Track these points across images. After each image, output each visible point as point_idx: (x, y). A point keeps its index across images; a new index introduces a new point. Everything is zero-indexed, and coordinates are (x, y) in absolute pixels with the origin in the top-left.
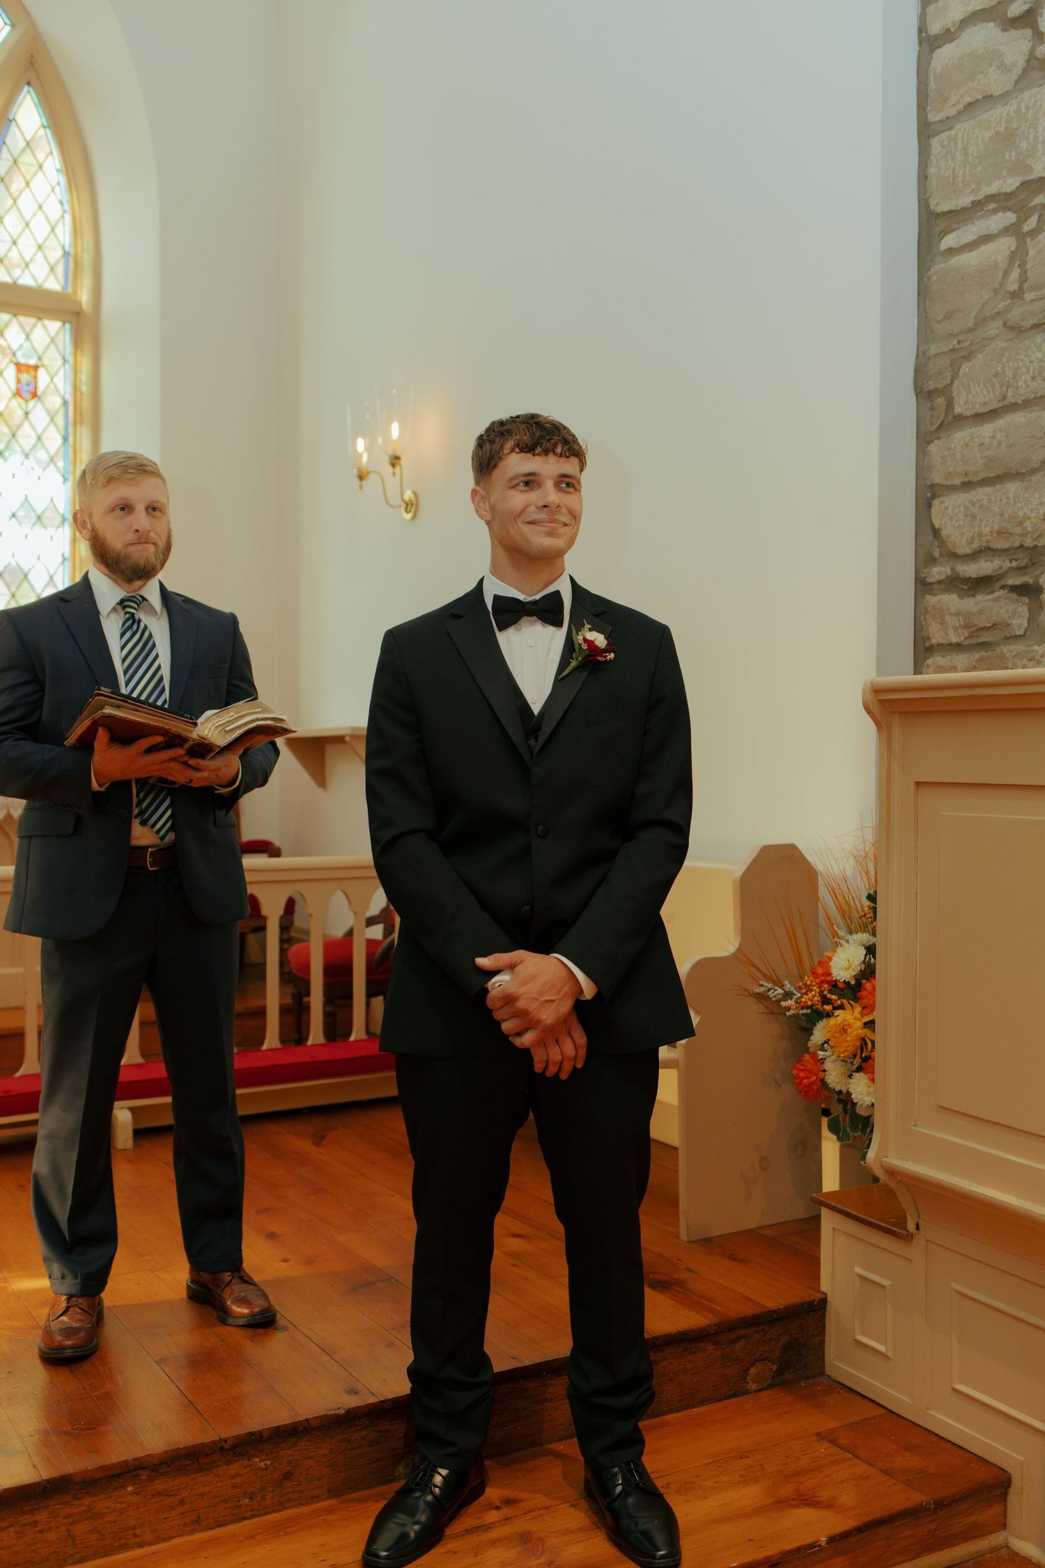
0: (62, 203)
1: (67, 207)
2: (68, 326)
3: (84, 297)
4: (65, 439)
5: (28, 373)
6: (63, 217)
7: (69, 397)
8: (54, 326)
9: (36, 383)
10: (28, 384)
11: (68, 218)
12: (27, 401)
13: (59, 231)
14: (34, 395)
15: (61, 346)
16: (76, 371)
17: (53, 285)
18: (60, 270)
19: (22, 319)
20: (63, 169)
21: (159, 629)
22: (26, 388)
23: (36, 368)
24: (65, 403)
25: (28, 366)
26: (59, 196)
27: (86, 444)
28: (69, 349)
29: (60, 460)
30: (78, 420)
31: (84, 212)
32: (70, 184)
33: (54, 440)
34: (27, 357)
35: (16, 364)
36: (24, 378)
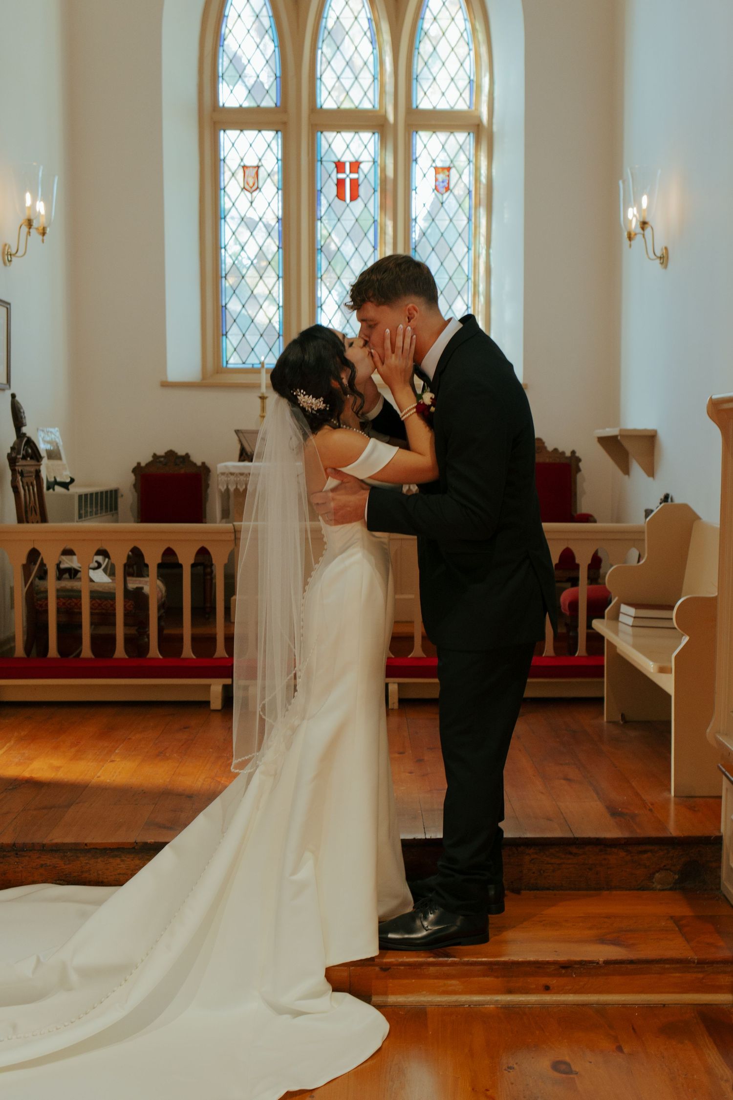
0: (468, 44)
1: (472, 46)
2: (472, 135)
3: (484, 111)
4: (469, 219)
5: (444, 173)
6: (469, 54)
7: (473, 189)
8: (461, 137)
9: (449, 180)
10: (443, 182)
11: (472, 53)
12: (442, 194)
13: (467, 64)
14: (447, 189)
15: (467, 153)
16: (477, 169)
17: (462, 106)
18: (466, 95)
19: (439, 134)
20: (469, 19)
22: (442, 185)
23: (449, 169)
24: (470, 192)
25: (443, 169)
26: (466, 39)
27: (483, 222)
28: (472, 151)
29: (465, 235)
30: (477, 206)
31: (483, 50)
32: (473, 29)
33: (461, 221)
34: (442, 161)
35: (434, 167)
36: (440, 177)
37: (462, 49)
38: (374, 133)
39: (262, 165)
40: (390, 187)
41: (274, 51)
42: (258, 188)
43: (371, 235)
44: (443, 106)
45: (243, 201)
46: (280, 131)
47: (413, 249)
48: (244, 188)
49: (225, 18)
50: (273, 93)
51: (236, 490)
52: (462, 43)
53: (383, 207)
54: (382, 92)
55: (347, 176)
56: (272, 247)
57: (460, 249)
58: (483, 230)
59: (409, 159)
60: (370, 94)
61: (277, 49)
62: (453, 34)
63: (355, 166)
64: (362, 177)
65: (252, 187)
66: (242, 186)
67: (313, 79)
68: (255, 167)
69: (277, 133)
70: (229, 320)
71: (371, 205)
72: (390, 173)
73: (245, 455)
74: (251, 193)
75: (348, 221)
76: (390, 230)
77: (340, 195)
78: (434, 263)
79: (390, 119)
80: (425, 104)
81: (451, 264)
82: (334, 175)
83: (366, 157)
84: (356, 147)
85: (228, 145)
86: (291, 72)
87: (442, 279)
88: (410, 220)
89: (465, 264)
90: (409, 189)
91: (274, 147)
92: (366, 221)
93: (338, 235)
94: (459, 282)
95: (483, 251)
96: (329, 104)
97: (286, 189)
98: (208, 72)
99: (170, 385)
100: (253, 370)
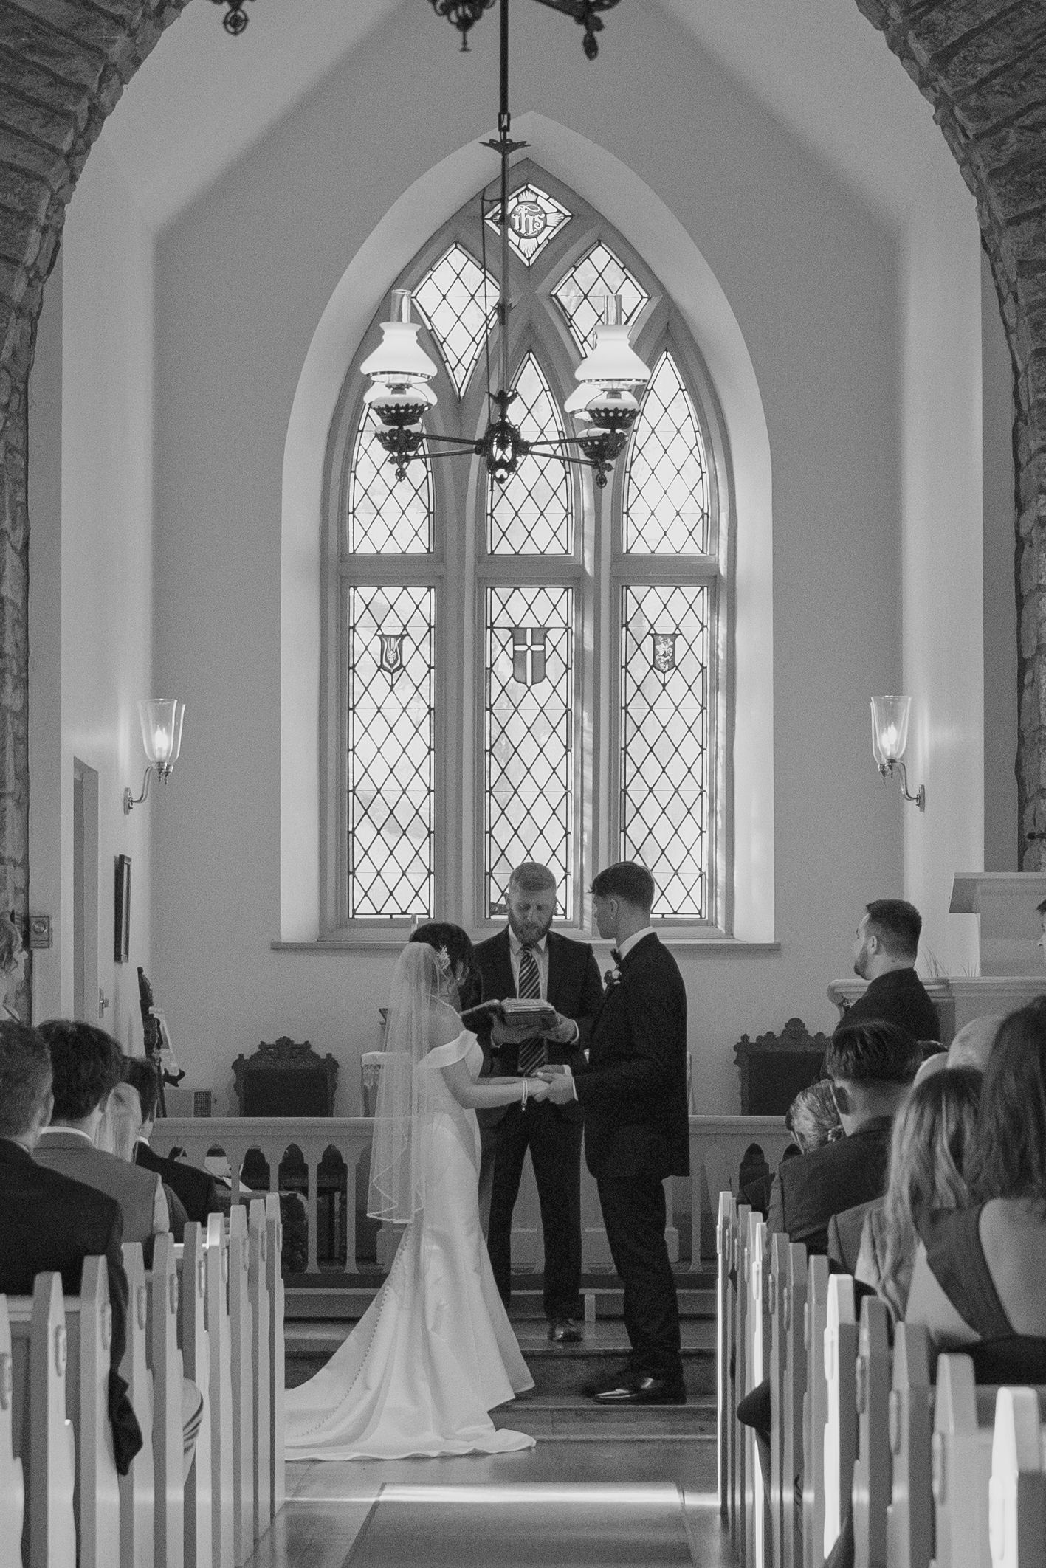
0: (700, 464)
1: (705, 468)
2: (705, 590)
3: (722, 558)
4: (702, 708)
6: (701, 478)
7: (707, 664)
8: (691, 591)
9: (674, 653)
10: (664, 655)
11: (706, 477)
13: (698, 493)
15: (699, 612)
16: (714, 638)
17: (691, 550)
18: (697, 534)
19: (660, 589)
20: (701, 430)
22: (663, 659)
23: (675, 636)
24: (703, 668)
26: (698, 458)
27: (721, 714)
28: (707, 613)
29: (697, 729)
30: (715, 689)
31: (721, 475)
32: (709, 446)
33: (691, 708)
34: (665, 627)
35: (654, 636)
36: (662, 648)
37: (692, 472)
38: (567, 589)
39: (408, 635)
40: (589, 665)
41: (427, 477)
42: (401, 666)
43: (562, 730)
44: (665, 549)
45: (381, 683)
46: (434, 587)
47: (622, 749)
48: (381, 667)
49: (359, 434)
50: (424, 533)
52: (691, 464)
53: (579, 692)
54: (579, 533)
55: (529, 648)
56: (419, 749)
57: (690, 750)
58: (721, 724)
59: (620, 622)
60: (562, 534)
61: (430, 474)
62: (679, 451)
64: (549, 649)
65: (392, 667)
66: (379, 664)
67: (482, 516)
68: (397, 637)
69: (429, 590)
70: (358, 853)
71: (561, 689)
72: (589, 645)
74: (392, 674)
75: (529, 710)
76: (588, 725)
78: (651, 770)
79: (589, 569)
80: (640, 549)
81: (676, 770)
82: (509, 648)
83: (555, 622)
84: (542, 607)
85: (360, 607)
86: (451, 506)
87: (664, 791)
88: (618, 708)
89: (696, 770)
90: (619, 667)
91: (425, 608)
92: (556, 710)
93: (516, 730)
94: (689, 792)
95: (721, 754)
96: (504, 549)
97: (441, 668)
98: (334, 510)
99: (279, 947)
100: (392, 923)
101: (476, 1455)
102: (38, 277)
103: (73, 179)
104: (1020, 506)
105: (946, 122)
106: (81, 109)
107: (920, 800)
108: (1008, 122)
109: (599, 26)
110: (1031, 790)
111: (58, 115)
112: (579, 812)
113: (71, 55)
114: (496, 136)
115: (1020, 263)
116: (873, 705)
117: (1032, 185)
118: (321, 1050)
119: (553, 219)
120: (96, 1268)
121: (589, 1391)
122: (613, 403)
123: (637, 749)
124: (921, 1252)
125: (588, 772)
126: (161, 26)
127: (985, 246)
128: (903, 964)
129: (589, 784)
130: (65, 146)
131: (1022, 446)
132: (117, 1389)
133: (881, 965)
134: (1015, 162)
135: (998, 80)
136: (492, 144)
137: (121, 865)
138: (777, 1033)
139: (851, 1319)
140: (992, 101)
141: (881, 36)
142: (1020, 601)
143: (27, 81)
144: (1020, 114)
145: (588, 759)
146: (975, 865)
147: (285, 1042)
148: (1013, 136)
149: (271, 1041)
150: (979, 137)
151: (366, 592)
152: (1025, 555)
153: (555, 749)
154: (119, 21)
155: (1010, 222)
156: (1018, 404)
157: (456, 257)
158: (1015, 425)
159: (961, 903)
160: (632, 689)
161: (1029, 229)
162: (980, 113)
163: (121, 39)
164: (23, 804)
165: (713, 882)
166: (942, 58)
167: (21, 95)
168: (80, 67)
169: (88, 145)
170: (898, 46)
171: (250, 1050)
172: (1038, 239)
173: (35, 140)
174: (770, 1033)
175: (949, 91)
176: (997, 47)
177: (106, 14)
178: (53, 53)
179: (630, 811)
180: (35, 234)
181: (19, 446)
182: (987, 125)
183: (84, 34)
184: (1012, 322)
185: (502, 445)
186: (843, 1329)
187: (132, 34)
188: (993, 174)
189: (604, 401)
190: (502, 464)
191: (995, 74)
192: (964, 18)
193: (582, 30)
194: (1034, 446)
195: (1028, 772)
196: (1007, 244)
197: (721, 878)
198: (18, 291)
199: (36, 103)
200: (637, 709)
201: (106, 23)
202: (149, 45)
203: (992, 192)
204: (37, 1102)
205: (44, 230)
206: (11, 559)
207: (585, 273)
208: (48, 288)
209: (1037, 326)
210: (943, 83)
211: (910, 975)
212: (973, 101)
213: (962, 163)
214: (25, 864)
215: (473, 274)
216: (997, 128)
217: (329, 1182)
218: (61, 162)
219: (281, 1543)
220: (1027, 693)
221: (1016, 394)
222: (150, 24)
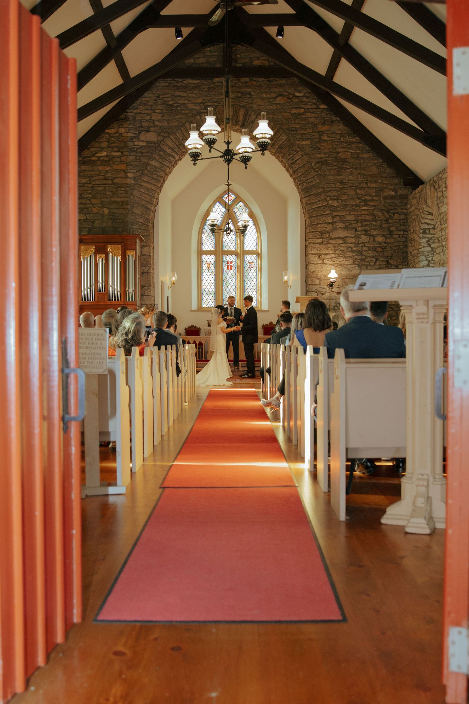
2: (257, 256)
3: (260, 250)
4: (257, 274)
5: (251, 264)
8: (255, 256)
13: (256, 241)
14: (252, 267)
16: (258, 263)
17: (255, 249)
18: (256, 247)
19: (250, 255)
20: (256, 230)
21: (233, 310)
24: (257, 268)
27: (260, 275)
28: (257, 259)
29: (256, 277)
30: (258, 271)
31: (259, 238)
32: (257, 233)
33: (255, 274)
34: (251, 261)
35: (249, 263)
36: (250, 265)
37: (255, 237)
38: (235, 255)
39: (211, 263)
40: (239, 267)
41: (214, 238)
43: (235, 277)
44: (251, 249)
45: (207, 271)
47: (244, 280)
48: (207, 268)
50: (213, 247)
51: (209, 332)
52: (255, 236)
53: (237, 271)
54: (237, 247)
55: (230, 265)
56: (213, 281)
57: (255, 280)
58: (259, 276)
59: (244, 261)
60: (235, 247)
62: (253, 234)
63: (232, 262)
64: (233, 265)
65: (209, 268)
67: (223, 244)
68: (209, 263)
69: (214, 256)
70: (204, 297)
71: (235, 271)
72: (239, 264)
73: (209, 325)
75: (230, 274)
76: (239, 277)
77: (228, 269)
78: (249, 283)
79: (239, 252)
80: (247, 249)
81: (253, 284)
82: (227, 265)
83: (234, 261)
84: (232, 258)
85: (204, 258)
86: (217, 243)
87: (251, 287)
88: (243, 274)
89: (256, 284)
90: (244, 268)
91: (213, 258)
92: (234, 275)
93: (228, 278)
94: (255, 287)
95: (260, 281)
96: (226, 249)
97: (216, 267)
98: (199, 243)
99: (191, 311)
100: (209, 307)
101: (224, 385)
102: (155, 206)
103: (160, 191)
104: (306, 241)
105: (295, 182)
106: (162, 180)
107: (290, 287)
108: (304, 182)
109: (247, 165)
110: (308, 284)
111: (158, 181)
112: (238, 290)
113: (160, 172)
114: (227, 183)
115: (306, 204)
116: (283, 273)
117: (308, 192)
118: (198, 327)
119: (233, 198)
120: (174, 346)
121: (241, 376)
122: (245, 224)
123: (246, 280)
124: (295, 336)
125: (239, 284)
126: (174, 167)
127: (300, 201)
128: (288, 310)
129: (239, 286)
130: (159, 186)
131: (306, 232)
132: (177, 364)
133: (284, 310)
134: (305, 188)
135: (303, 175)
136: (226, 185)
137: (168, 298)
138: (268, 324)
139: (284, 350)
140: (301, 179)
141: (284, 169)
142: (306, 256)
143: (154, 176)
144: (306, 180)
145: (239, 282)
146: (299, 295)
147: (192, 326)
148: (305, 184)
149: (190, 325)
150: (300, 184)
151: (205, 256)
152: (307, 249)
153: (234, 280)
154: (168, 166)
155: (304, 197)
156: (306, 225)
157: (218, 204)
158: (305, 229)
159: (297, 301)
160: (246, 271)
161: (307, 198)
162: (300, 181)
163: (168, 169)
164: (154, 287)
165: (258, 301)
166: (294, 172)
167: (153, 178)
168: (162, 174)
169: (163, 186)
170: (287, 170)
171: (187, 327)
172: (309, 200)
173: (155, 185)
174: (267, 324)
175: (295, 177)
176: (302, 170)
177: (166, 166)
178: (158, 172)
179: (245, 290)
180: (155, 199)
181: (153, 232)
182: (301, 182)
183: (163, 169)
184: (305, 213)
185: (228, 230)
186: (283, 352)
187: (170, 169)
188: (302, 190)
189: (244, 223)
190: (228, 233)
191: (302, 175)
192: (297, 166)
193: (245, 165)
194: (308, 232)
195: (307, 282)
196: (304, 201)
197: (259, 300)
198: (152, 208)
199: (155, 179)
200: (246, 274)
201: (166, 167)
202: (172, 170)
203: (302, 193)
204: (166, 323)
205: (156, 199)
206: (152, 250)
207: (238, 206)
208: (157, 208)
209: (309, 213)
210: (294, 175)
211: (289, 312)
212: (299, 179)
213: (297, 188)
214: (154, 297)
215: (221, 207)
216: (302, 183)
217: (200, 347)
218: (159, 188)
219: (196, 395)
220: (307, 270)
221: (305, 224)
222: (172, 167)
